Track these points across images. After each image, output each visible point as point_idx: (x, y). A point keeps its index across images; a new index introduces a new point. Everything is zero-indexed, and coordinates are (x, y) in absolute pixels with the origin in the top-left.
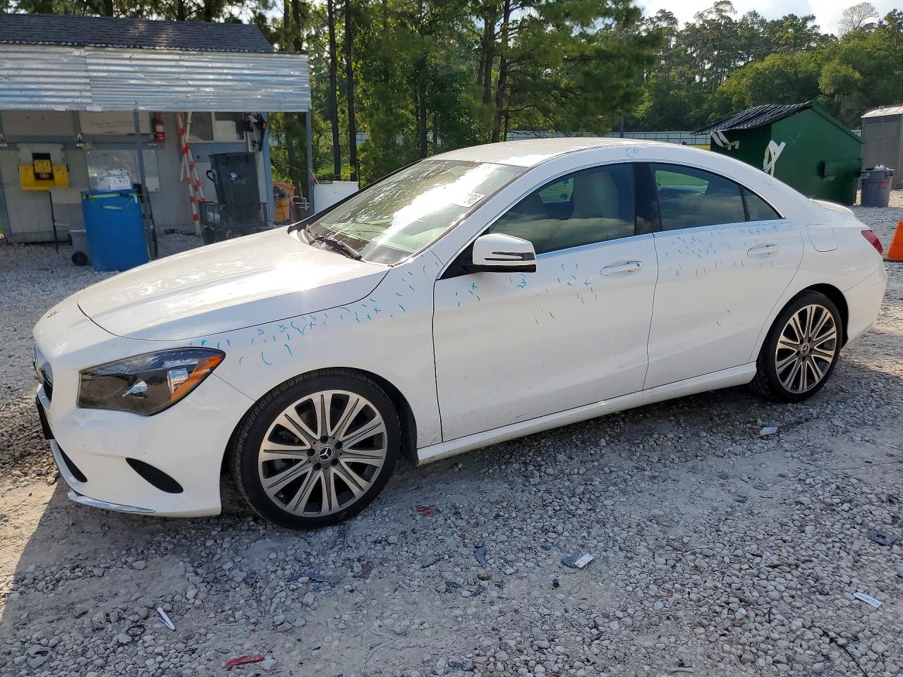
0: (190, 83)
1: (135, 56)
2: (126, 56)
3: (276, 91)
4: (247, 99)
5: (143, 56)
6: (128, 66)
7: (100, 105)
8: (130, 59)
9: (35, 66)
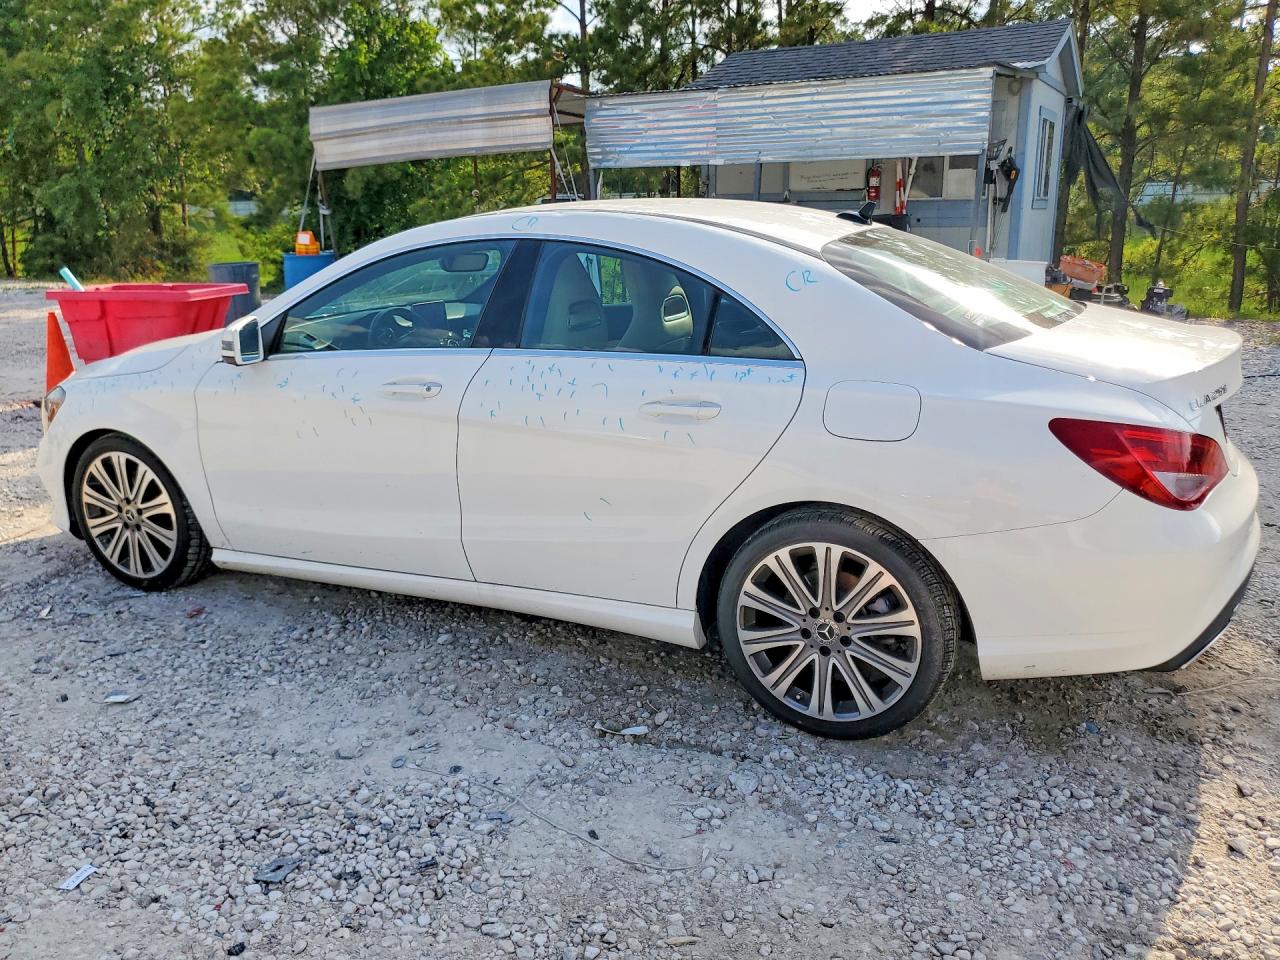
0: (824, 122)
1: (769, 94)
2: (758, 95)
3: (932, 125)
4: (893, 140)
5: (776, 93)
6: (759, 107)
7: (722, 157)
8: (763, 98)
9: (672, 117)
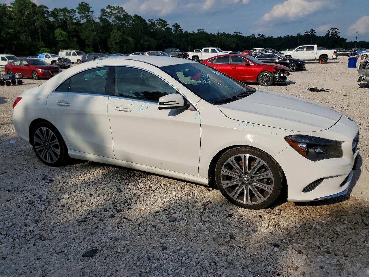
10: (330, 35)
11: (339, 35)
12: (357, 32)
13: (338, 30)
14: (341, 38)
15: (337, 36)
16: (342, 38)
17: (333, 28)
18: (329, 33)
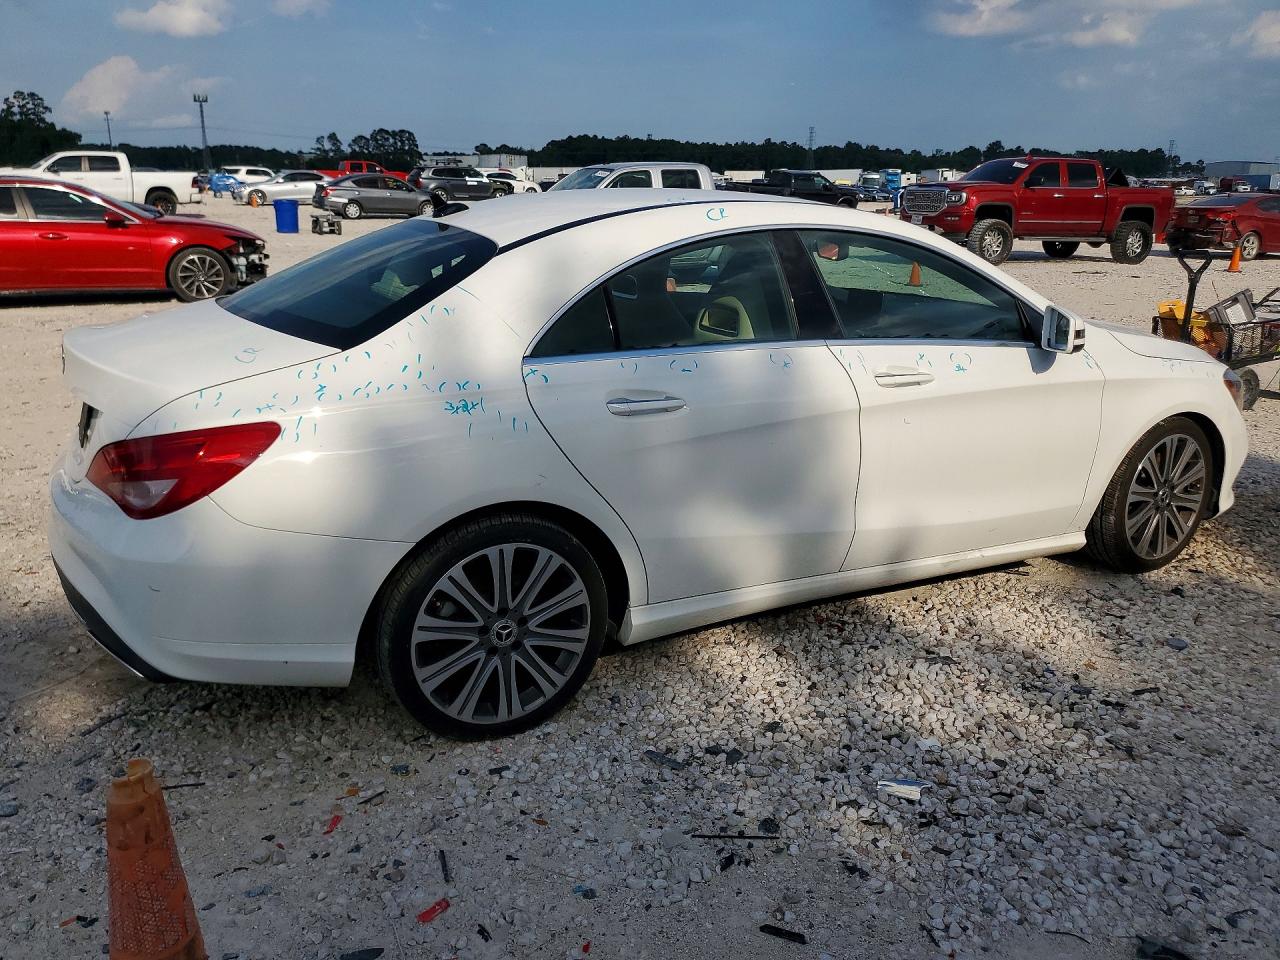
10: (15, 114)
11: (48, 117)
12: (106, 113)
13: (41, 99)
14: (58, 128)
15: (43, 120)
16: (64, 130)
17: (22, 93)
18: (9, 107)
